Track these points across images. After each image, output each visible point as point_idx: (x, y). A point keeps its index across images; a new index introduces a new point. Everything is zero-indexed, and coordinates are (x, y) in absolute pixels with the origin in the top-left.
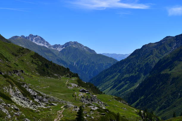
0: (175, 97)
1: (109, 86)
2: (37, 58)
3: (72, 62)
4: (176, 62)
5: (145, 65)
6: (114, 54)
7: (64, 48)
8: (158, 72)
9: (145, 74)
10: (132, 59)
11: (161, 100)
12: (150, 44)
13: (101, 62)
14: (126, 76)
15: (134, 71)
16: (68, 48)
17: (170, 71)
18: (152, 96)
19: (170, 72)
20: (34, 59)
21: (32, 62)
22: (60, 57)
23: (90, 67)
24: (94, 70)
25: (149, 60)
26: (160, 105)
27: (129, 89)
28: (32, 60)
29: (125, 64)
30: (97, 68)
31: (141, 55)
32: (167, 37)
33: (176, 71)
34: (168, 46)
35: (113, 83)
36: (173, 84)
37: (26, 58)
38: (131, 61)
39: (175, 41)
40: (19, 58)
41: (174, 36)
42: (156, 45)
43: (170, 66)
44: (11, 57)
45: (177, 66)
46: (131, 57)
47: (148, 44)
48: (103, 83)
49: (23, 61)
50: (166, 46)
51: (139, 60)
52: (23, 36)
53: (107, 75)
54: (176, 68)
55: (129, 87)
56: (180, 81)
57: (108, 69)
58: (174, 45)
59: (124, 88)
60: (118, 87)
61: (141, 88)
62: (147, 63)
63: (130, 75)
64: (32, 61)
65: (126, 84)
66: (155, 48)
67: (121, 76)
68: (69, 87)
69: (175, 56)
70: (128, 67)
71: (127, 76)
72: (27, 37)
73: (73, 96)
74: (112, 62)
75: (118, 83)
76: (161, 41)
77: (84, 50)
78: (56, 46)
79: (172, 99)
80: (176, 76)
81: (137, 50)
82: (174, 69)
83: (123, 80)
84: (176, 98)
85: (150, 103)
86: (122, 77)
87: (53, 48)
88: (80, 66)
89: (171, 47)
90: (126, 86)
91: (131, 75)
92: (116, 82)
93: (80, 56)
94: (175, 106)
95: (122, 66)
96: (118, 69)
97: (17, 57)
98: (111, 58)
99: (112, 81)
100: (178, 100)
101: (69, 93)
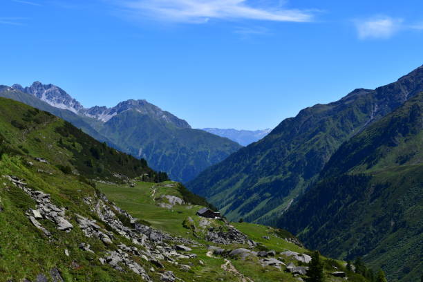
0: (383, 230)
1: (224, 203)
2: (70, 135)
3: (135, 147)
4: (382, 148)
5: (306, 155)
6: (229, 130)
7: (115, 114)
8: (341, 171)
9: (306, 177)
10: (276, 140)
11: (349, 236)
12: (318, 106)
13: (201, 149)
14: (264, 180)
15: (280, 168)
16: (125, 116)
17: (367, 168)
18: (327, 227)
19: (368, 172)
20: (64, 136)
21: (60, 144)
22: (106, 136)
23: (176, 160)
24: (185, 167)
25: (317, 143)
26: (347, 250)
27: (271, 210)
28: (61, 140)
29: (259, 153)
30: (191, 163)
31: (298, 132)
32: (357, 91)
33: (382, 169)
34: (360, 111)
35: (232, 197)
36: (376, 200)
37: (45, 133)
38: (274, 145)
39: (376, 100)
40: (29, 133)
41: (374, 88)
42: (331, 108)
43: (368, 157)
44: (11, 132)
45: (384, 157)
46: (275, 137)
47: (313, 107)
48: (209, 197)
49: (38, 140)
50: (355, 111)
51: (293, 144)
52: (17, 87)
53: (216, 178)
54: (382, 161)
55: (271, 206)
56: (393, 192)
57: (221, 164)
58: (374, 109)
59: (259, 208)
60: (243, 207)
61: (302, 209)
62: (312, 150)
63: (273, 180)
64: (61, 142)
65: (263, 199)
66: (329, 115)
67: (251, 180)
68: (163, 205)
69: (380, 135)
70: (267, 161)
71: (266, 182)
72: (26, 88)
73: (185, 227)
74: (227, 148)
75: (245, 198)
76: (342, 101)
77: (162, 120)
78: (96, 110)
79: (376, 234)
80: (383, 182)
81: (287, 119)
82: (377, 165)
83: (256, 190)
84: (385, 233)
85: (323, 243)
86: (254, 182)
87: (89, 115)
88: (152, 158)
89: (365, 115)
90: (263, 204)
91: (274, 177)
92: (240, 195)
93: (151, 135)
94: (383, 251)
95: (253, 157)
96: (243, 164)
97: (24, 132)
98: (226, 140)
99: (230, 193)
100: (390, 237)
101: (171, 218)
